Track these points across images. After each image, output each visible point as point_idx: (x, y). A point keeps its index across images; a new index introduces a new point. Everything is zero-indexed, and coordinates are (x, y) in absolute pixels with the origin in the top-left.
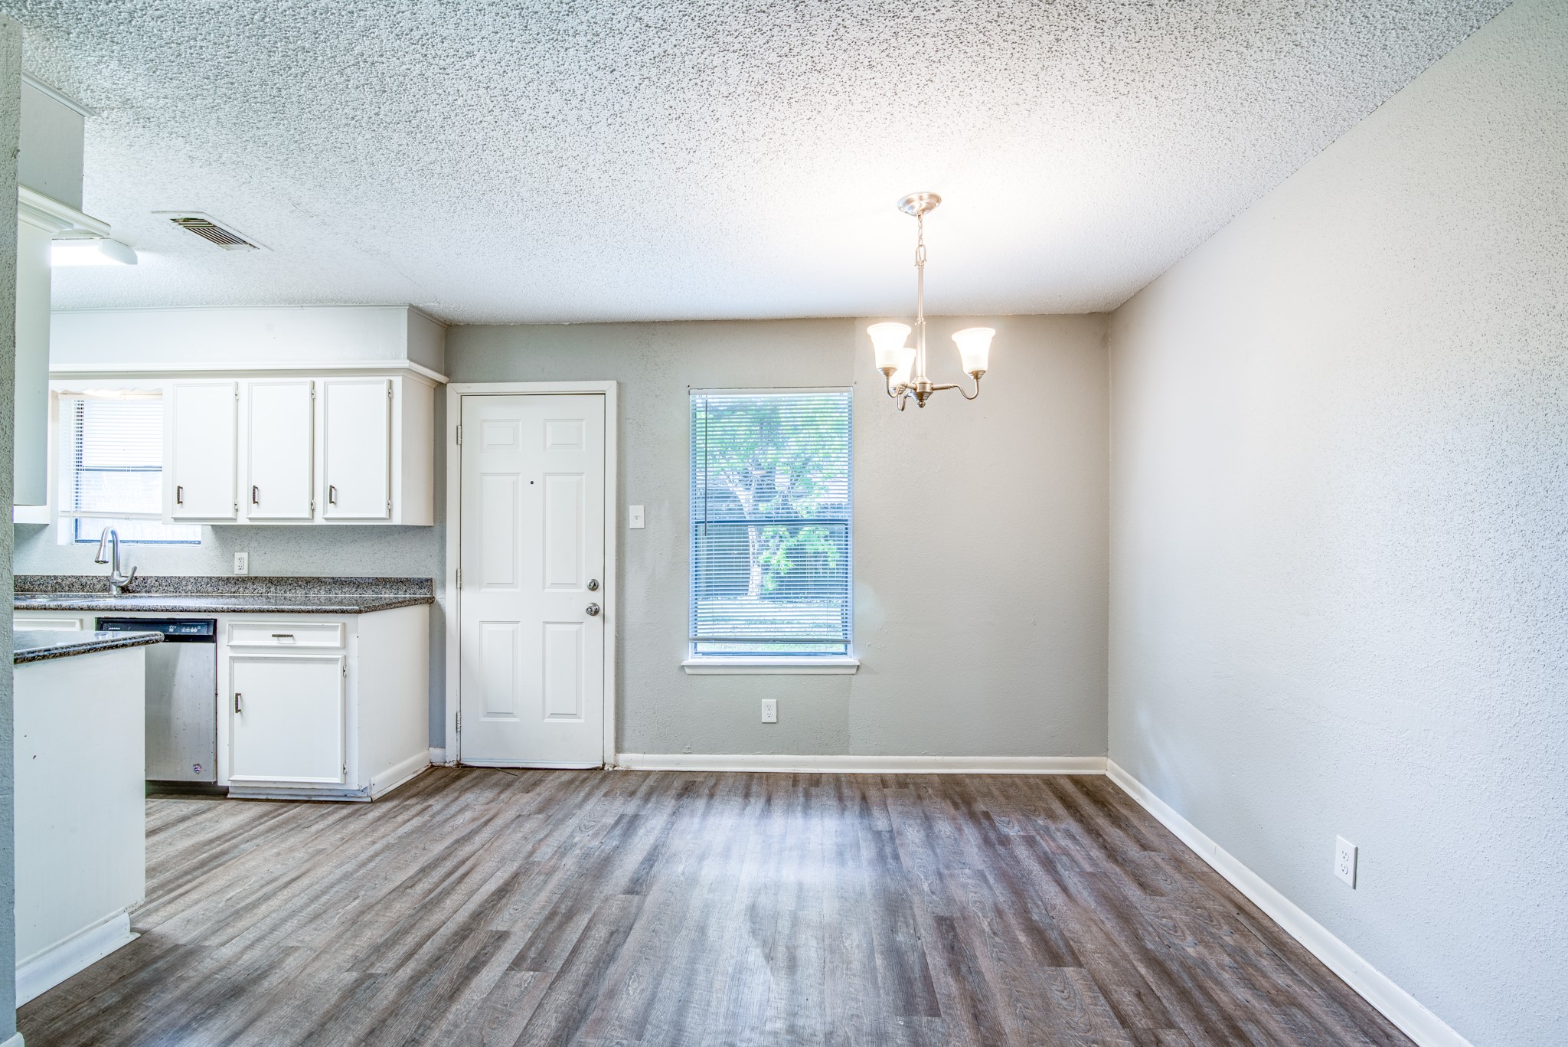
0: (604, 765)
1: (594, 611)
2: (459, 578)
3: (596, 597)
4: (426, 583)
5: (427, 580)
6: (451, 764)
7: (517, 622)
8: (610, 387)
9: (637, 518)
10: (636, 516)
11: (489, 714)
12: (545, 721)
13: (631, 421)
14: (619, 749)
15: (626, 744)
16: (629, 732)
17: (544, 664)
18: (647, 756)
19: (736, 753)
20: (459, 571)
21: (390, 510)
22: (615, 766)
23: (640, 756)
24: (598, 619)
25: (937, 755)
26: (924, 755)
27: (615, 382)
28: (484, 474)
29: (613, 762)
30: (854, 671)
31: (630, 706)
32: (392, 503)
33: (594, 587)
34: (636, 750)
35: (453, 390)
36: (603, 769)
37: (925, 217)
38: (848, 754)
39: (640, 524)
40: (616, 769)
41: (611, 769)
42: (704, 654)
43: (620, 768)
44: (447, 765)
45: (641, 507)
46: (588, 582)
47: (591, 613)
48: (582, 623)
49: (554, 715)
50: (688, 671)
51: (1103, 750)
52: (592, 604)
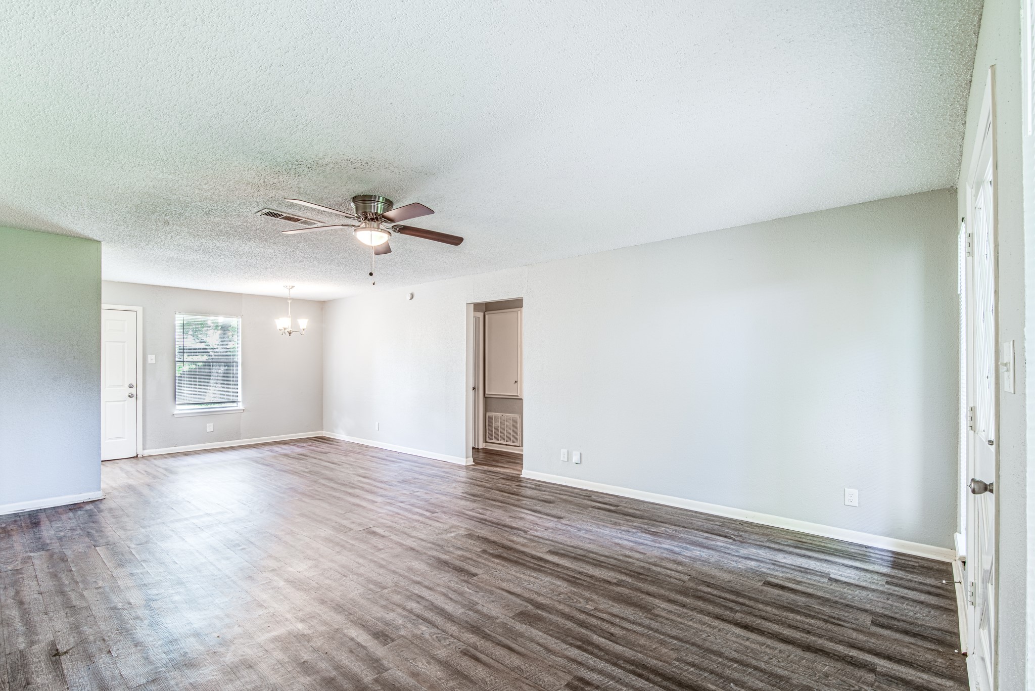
0: (137, 455)
1: (131, 396)
3: (133, 391)
8: (140, 310)
10: (151, 359)
14: (144, 449)
15: (147, 446)
16: (148, 442)
18: (157, 451)
19: (197, 444)
22: (143, 455)
23: (154, 450)
24: (134, 399)
27: (142, 307)
29: (142, 453)
30: (242, 411)
31: (149, 432)
33: (131, 386)
34: (152, 448)
36: (137, 457)
38: (240, 439)
39: (154, 362)
41: (141, 456)
43: (145, 455)
45: (154, 356)
46: (128, 385)
47: (129, 397)
48: (125, 401)
49: (110, 439)
50: (175, 416)
51: (322, 429)
52: (130, 393)
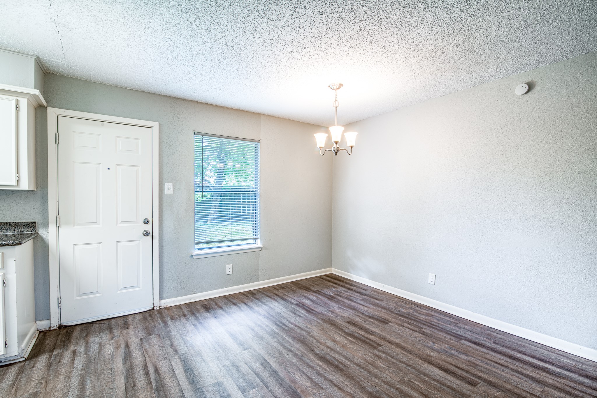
0: (154, 307)
1: (146, 234)
2: (58, 221)
3: (148, 227)
4: (32, 225)
5: (33, 223)
6: (55, 328)
7: (100, 243)
8: (155, 125)
9: (169, 189)
10: (168, 188)
11: (81, 295)
12: (118, 292)
13: (166, 143)
14: (161, 298)
15: (164, 295)
16: (165, 289)
17: (117, 263)
18: (176, 299)
19: (216, 289)
20: (58, 217)
21: (18, 180)
22: (160, 307)
23: (172, 299)
24: (149, 238)
25: (287, 276)
26: (283, 276)
27: (158, 123)
28: (75, 162)
29: (159, 305)
30: (260, 249)
31: (166, 277)
32: (19, 175)
33: (146, 222)
34: (170, 297)
35: (52, 112)
36: (153, 309)
37: (338, 90)
38: (259, 281)
39: (171, 191)
40: (160, 308)
41: (158, 309)
42: (198, 249)
43: (163, 307)
44: (52, 329)
45: (171, 184)
46: (143, 220)
47: (144, 235)
48: (139, 240)
49: (123, 288)
50: (194, 257)
51: (330, 265)
52: (145, 231)
